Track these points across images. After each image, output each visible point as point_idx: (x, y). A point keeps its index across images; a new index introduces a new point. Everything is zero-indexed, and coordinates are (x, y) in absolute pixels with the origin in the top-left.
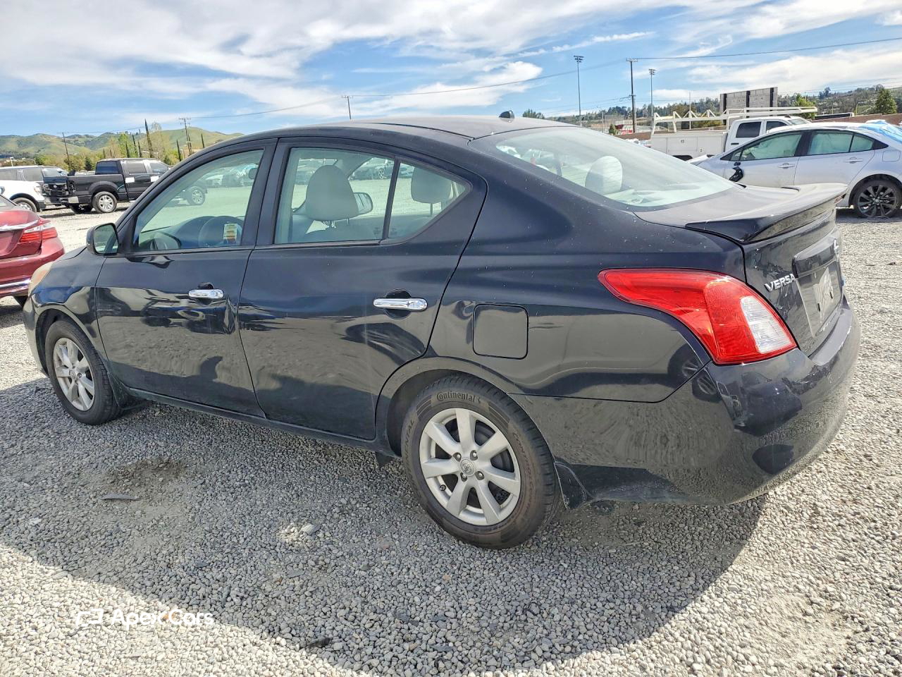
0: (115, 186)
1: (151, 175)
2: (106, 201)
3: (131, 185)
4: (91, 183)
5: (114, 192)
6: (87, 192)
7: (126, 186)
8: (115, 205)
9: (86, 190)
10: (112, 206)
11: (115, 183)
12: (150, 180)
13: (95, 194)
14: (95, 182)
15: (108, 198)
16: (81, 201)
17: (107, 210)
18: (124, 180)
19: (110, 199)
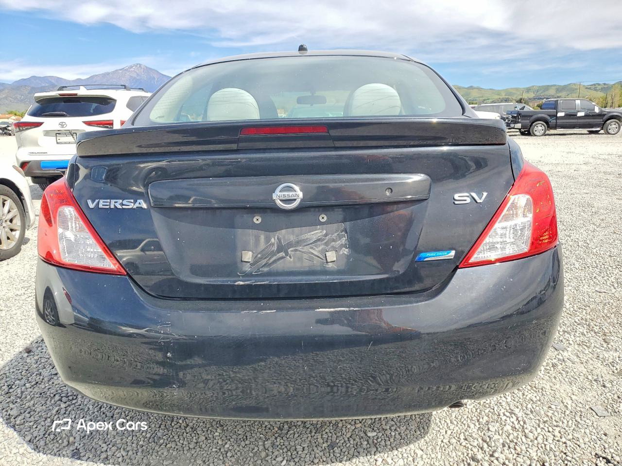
0: (549, 118)
1: (579, 111)
2: (540, 128)
3: (561, 118)
4: (532, 116)
5: (547, 122)
6: (528, 121)
7: (557, 118)
8: (545, 132)
9: (527, 120)
10: (543, 132)
11: (549, 116)
12: (576, 115)
13: (533, 123)
14: (536, 114)
15: (541, 126)
16: (523, 127)
17: (538, 134)
18: (557, 113)
19: (543, 126)
